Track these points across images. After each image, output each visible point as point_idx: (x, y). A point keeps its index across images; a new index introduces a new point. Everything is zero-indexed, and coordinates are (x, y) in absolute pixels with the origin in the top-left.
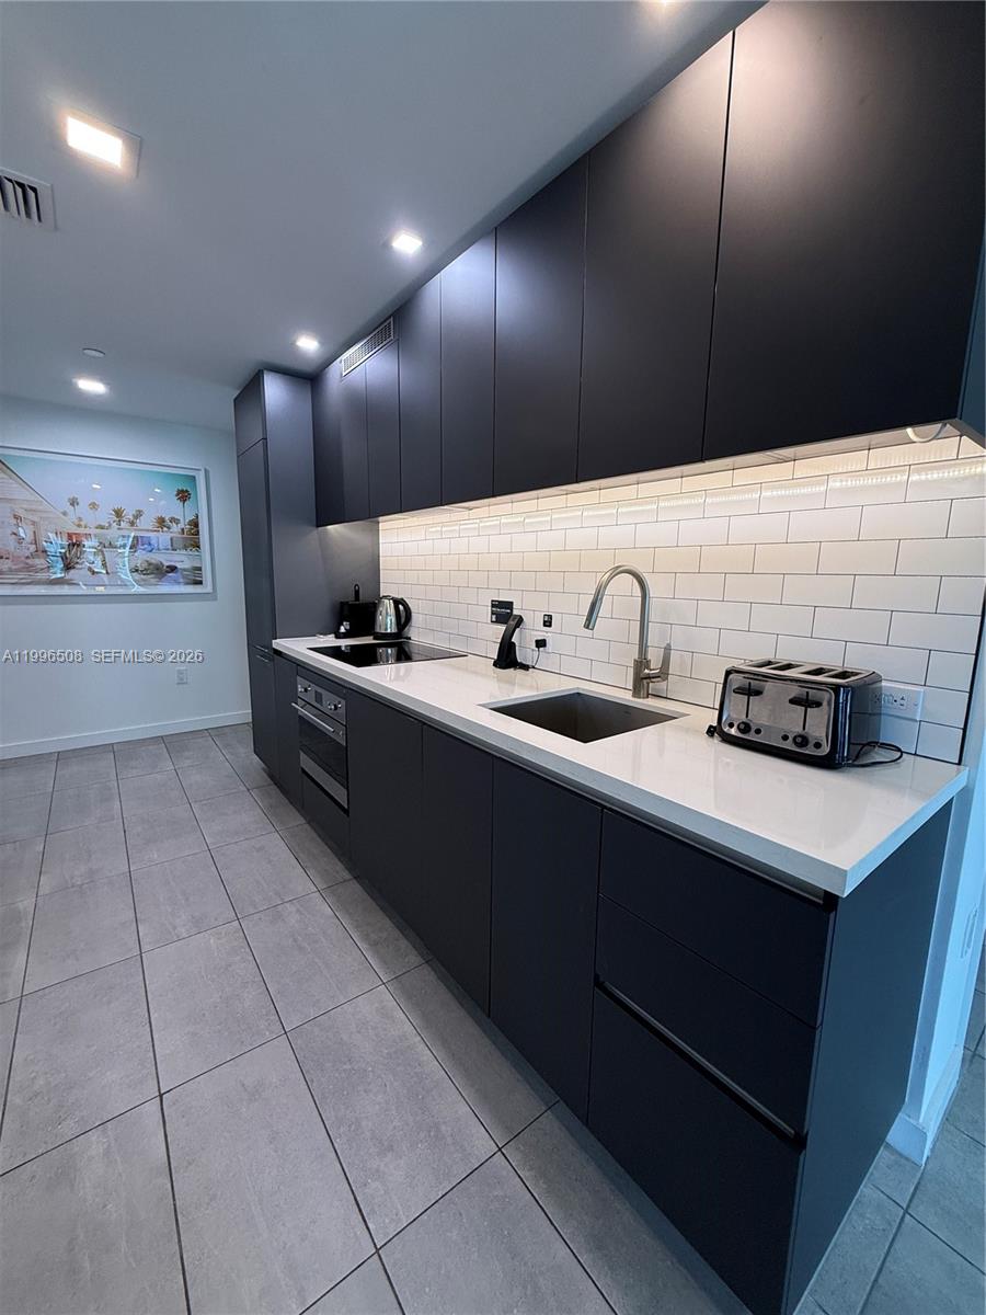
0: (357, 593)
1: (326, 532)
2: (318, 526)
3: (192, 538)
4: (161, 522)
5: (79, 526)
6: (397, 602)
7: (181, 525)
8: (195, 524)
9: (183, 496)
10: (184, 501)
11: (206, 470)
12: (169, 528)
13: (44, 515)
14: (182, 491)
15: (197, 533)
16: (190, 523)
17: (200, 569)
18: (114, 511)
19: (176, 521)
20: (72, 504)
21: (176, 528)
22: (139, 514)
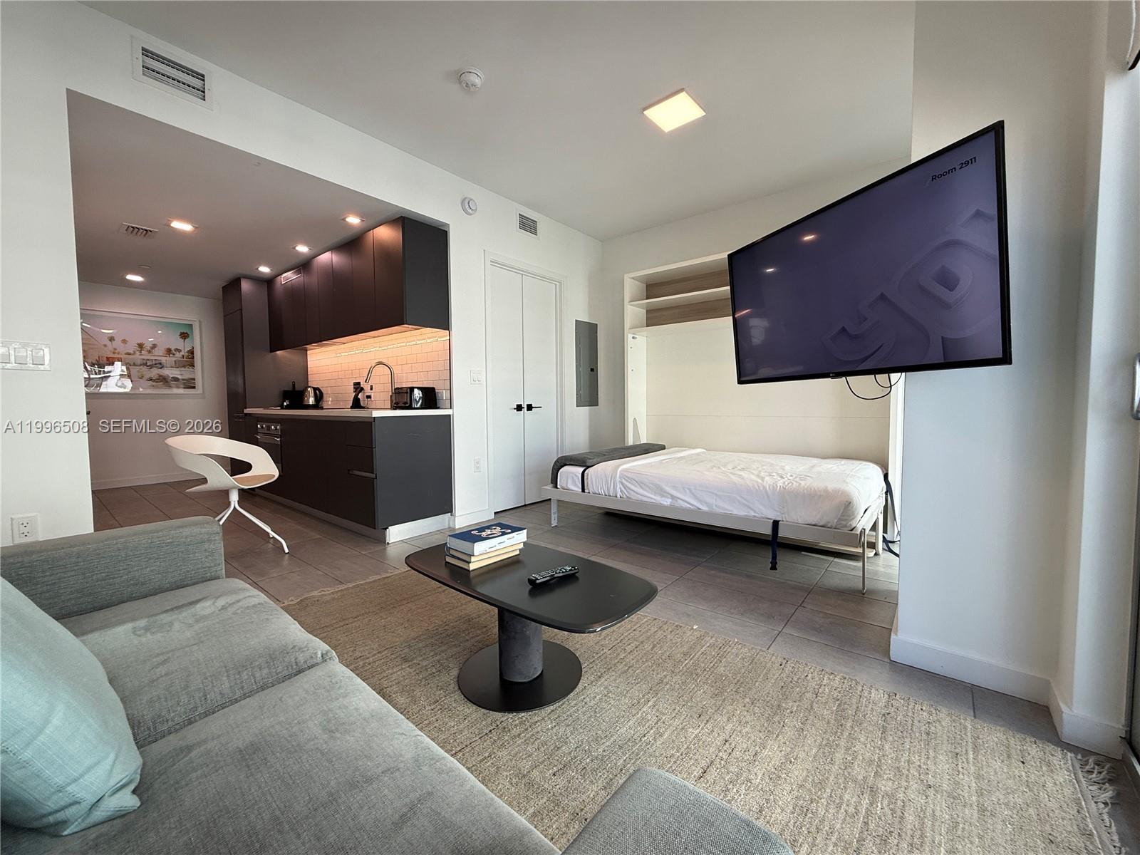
0: (294, 386)
1: (276, 354)
2: (271, 351)
3: (189, 360)
4: (169, 351)
5: (114, 353)
6: (315, 389)
7: (182, 353)
8: (192, 352)
9: (184, 336)
10: (185, 339)
11: (200, 322)
12: (174, 354)
13: (91, 346)
14: (184, 333)
15: (193, 358)
16: (188, 352)
17: (194, 379)
18: (138, 344)
19: (180, 351)
20: (110, 340)
21: (178, 355)
22: (154, 346)
